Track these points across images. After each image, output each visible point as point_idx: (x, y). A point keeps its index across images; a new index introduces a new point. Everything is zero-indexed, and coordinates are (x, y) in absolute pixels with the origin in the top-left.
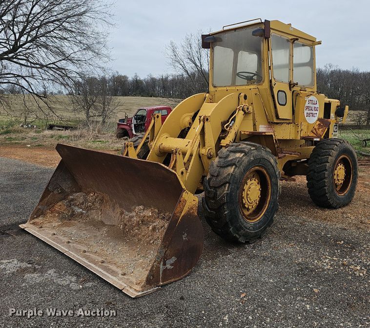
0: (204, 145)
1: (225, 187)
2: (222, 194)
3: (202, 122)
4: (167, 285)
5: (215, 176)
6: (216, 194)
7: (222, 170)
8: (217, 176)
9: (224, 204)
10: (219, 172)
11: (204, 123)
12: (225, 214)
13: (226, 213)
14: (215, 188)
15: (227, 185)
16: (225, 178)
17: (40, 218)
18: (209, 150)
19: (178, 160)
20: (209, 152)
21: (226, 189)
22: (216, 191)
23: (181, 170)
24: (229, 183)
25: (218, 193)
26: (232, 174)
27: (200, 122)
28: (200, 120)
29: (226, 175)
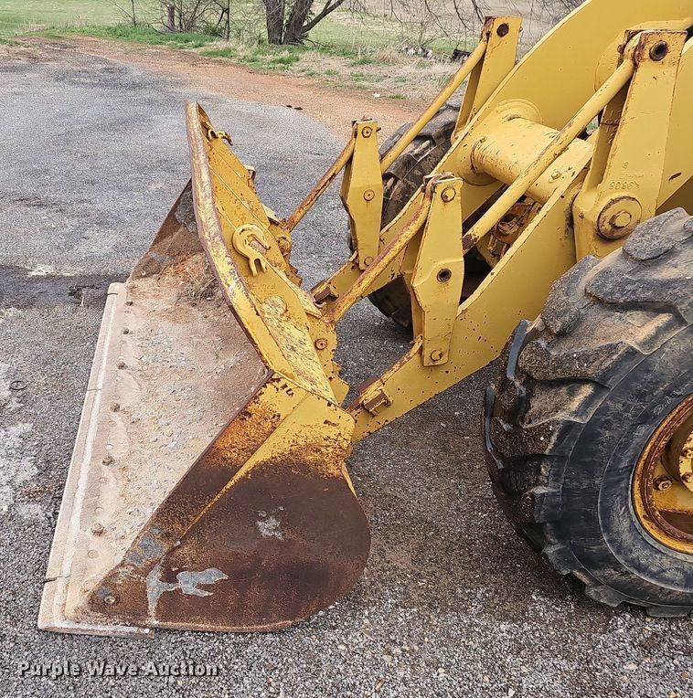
0: (600, 178)
1: (572, 393)
2: (547, 415)
3: (627, 63)
4: (170, 631)
5: (551, 333)
6: (522, 405)
7: (595, 316)
8: (562, 335)
9: (541, 457)
10: (578, 320)
11: (636, 66)
12: (533, 496)
13: (539, 490)
14: (529, 381)
15: (587, 390)
16: (584, 358)
17: (151, 281)
18: (613, 202)
19: (430, 222)
20: (608, 214)
21: (572, 407)
22: (530, 395)
23: (441, 264)
24: (600, 386)
25: (536, 404)
26: (631, 353)
27: (621, 61)
28: (622, 49)
29: (603, 343)
